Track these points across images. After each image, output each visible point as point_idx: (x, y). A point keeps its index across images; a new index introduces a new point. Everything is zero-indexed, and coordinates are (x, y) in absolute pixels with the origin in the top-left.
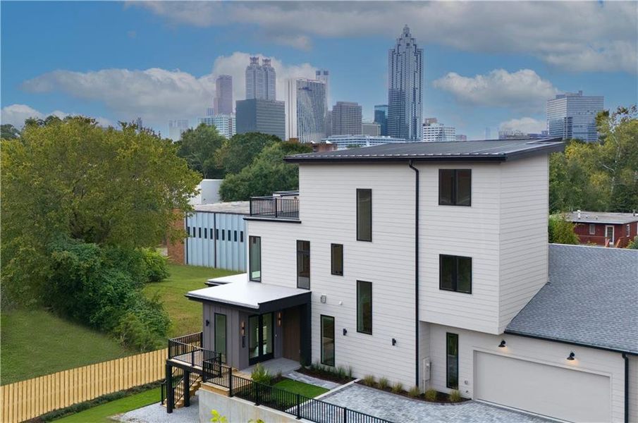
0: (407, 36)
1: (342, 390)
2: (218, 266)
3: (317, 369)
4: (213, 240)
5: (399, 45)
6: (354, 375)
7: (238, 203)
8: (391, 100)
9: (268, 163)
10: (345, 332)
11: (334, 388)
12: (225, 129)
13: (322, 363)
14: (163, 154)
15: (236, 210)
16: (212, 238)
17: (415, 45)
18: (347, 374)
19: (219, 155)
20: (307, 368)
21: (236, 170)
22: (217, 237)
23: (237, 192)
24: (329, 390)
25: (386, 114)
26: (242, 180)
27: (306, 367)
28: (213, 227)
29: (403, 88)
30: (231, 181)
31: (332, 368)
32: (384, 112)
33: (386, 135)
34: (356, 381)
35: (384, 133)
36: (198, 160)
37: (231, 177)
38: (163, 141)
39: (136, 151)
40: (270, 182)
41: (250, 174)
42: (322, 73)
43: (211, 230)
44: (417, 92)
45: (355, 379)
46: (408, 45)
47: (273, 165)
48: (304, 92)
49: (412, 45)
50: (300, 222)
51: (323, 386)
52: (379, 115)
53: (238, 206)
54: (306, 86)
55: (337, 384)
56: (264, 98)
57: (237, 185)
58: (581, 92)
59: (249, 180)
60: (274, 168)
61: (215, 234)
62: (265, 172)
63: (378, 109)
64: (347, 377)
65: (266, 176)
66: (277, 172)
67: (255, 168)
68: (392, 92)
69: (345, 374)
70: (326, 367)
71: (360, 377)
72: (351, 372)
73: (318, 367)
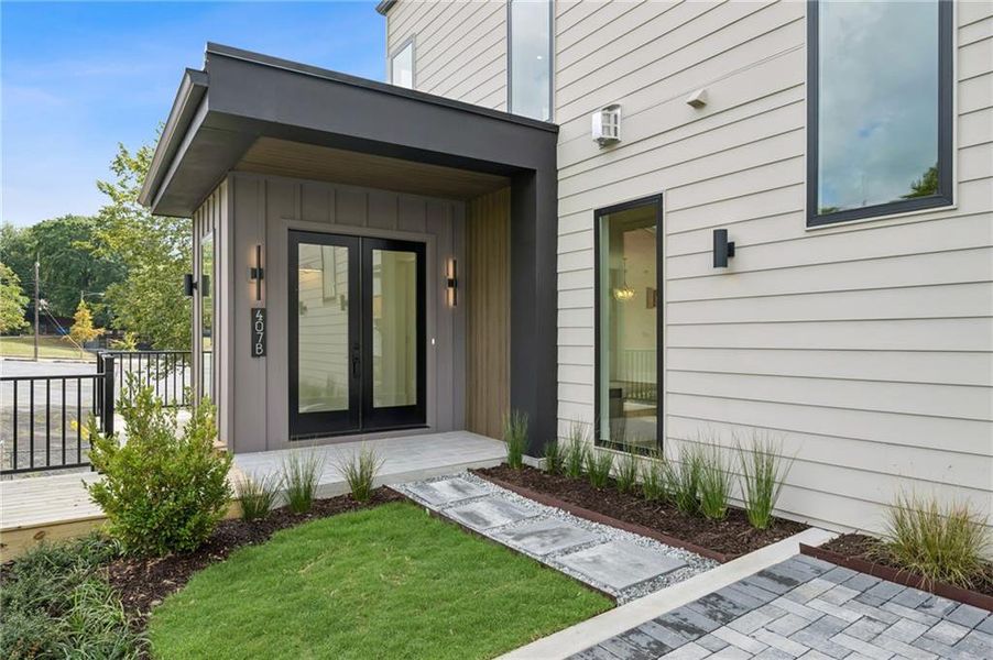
1: (719, 608)
3: (577, 467)
6: (784, 504)
10: (724, 250)
11: (655, 583)
13: (599, 441)
18: (739, 494)
20: (537, 463)
24: (610, 601)
27: (526, 459)
31: (645, 465)
34: (814, 538)
45: (799, 528)
51: (577, 564)
55: (677, 555)
64: (737, 515)
69: (720, 493)
70: (618, 462)
71: (830, 517)
72: (765, 486)
73: (577, 458)
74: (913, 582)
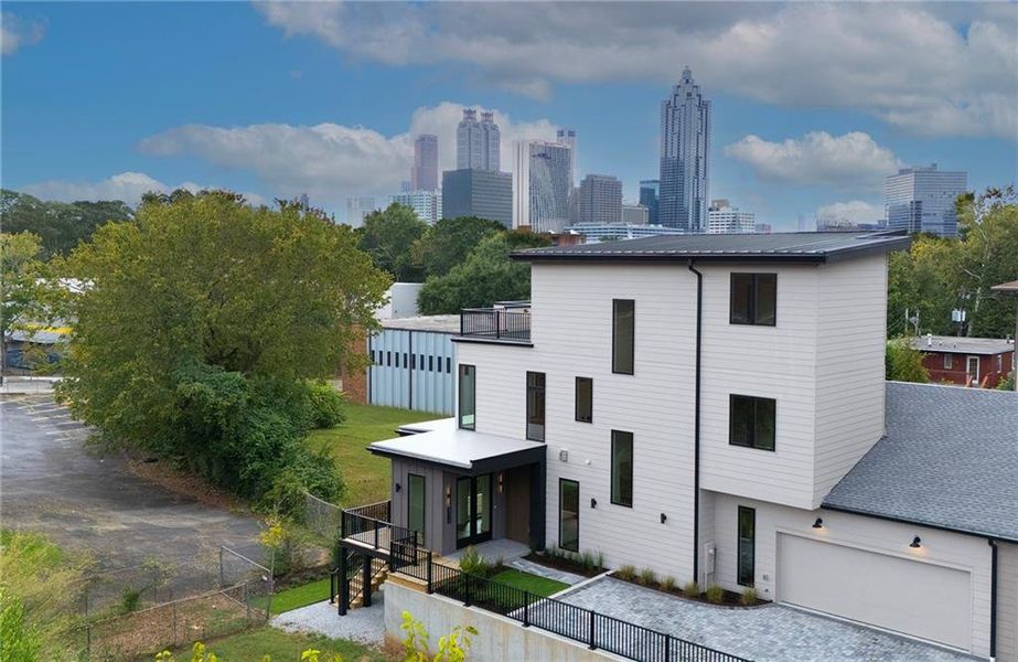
0: (687, 81)
1: (588, 586)
2: (414, 406)
3: (554, 555)
4: (407, 371)
5: (676, 95)
6: (605, 565)
7: (444, 317)
8: (664, 172)
9: (487, 261)
10: (594, 503)
11: (577, 583)
12: (427, 212)
13: (560, 547)
14: (337, 247)
15: (441, 327)
16: (405, 366)
17: (700, 96)
18: (596, 563)
19: (418, 249)
20: (540, 553)
21: (442, 270)
22: (413, 366)
23: (442, 301)
24: (570, 586)
25: (657, 193)
26: (451, 285)
27: (537, 553)
28: (408, 352)
29: (681, 157)
30: (435, 286)
31: (574, 554)
32: (653, 190)
33: (656, 223)
34: (608, 573)
35: (654, 220)
36: (388, 254)
37: (433, 279)
38: (338, 227)
39: (299, 241)
40: (490, 288)
41: (462, 276)
42: (566, 133)
43: (405, 355)
44: (701, 161)
45: (608, 570)
46: (689, 95)
47: (495, 264)
48: (540, 160)
49: (694, 95)
50: (532, 346)
51: (562, 580)
52: (646, 195)
53: (445, 321)
54: (542, 151)
55: (582, 578)
56: (483, 168)
57: (443, 292)
58: (935, 165)
59: (460, 284)
60: (495, 267)
61: (411, 361)
62: (483, 273)
63: (644, 186)
64: (595, 568)
65: (484, 279)
66: (500, 274)
67: (468, 268)
68: (665, 162)
69: (592, 562)
70: (567, 553)
71: (614, 567)
72: (601, 560)
73: (554, 553)
74: (621, 579)
